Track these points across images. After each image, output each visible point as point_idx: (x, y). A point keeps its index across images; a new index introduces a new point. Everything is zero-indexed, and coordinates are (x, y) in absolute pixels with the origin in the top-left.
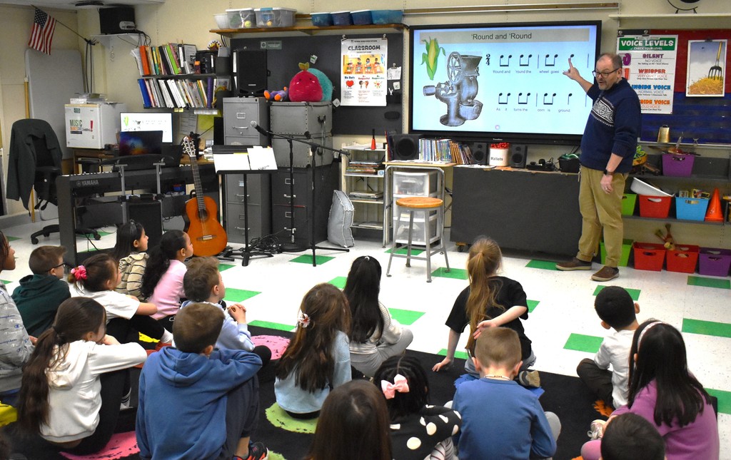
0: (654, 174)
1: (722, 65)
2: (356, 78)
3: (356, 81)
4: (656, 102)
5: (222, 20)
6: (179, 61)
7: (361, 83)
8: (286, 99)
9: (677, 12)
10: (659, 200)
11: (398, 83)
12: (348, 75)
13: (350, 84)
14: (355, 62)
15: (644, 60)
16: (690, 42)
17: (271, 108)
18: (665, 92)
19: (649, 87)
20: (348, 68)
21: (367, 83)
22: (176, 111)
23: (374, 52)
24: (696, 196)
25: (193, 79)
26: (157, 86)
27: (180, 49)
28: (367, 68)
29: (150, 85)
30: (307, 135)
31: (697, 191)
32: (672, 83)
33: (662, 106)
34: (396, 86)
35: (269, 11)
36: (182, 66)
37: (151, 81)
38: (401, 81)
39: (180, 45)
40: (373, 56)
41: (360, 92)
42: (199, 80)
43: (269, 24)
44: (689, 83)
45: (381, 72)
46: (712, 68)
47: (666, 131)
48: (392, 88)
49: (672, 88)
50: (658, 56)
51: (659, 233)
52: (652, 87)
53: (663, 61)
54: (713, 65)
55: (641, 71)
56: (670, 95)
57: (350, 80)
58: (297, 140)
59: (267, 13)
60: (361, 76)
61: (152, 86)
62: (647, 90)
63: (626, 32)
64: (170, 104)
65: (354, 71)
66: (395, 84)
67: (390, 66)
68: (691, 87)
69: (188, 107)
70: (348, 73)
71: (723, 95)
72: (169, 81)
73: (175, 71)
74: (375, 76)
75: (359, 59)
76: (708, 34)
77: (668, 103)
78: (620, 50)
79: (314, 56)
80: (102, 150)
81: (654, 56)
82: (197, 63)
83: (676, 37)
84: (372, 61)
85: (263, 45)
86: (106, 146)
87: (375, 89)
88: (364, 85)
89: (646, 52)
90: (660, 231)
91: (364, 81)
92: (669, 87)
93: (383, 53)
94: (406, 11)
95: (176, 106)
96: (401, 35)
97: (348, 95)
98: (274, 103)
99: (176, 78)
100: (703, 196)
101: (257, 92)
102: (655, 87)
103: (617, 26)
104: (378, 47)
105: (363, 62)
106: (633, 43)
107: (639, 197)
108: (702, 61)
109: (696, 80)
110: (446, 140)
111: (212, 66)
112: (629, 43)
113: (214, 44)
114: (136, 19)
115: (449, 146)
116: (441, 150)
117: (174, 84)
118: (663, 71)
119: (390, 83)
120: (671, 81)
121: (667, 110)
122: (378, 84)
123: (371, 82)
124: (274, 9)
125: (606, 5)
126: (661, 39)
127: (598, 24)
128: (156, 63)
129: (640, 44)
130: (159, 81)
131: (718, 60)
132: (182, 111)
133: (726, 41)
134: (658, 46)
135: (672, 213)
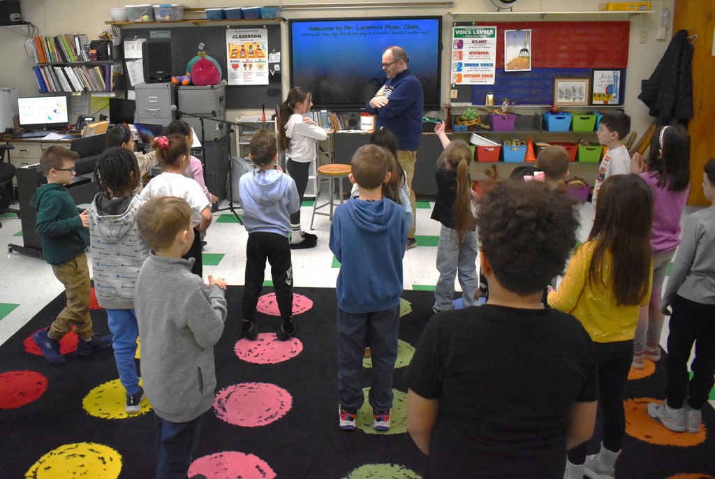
0: (488, 129)
1: (529, 47)
2: (241, 61)
3: (241, 65)
4: (483, 76)
5: (117, 14)
6: (75, 50)
7: (245, 66)
8: (191, 84)
9: (498, 10)
10: (492, 149)
11: (278, 66)
12: (233, 60)
13: (235, 67)
14: (240, 49)
15: (472, 45)
16: (506, 31)
17: (179, 91)
18: (490, 68)
19: (478, 65)
20: (233, 54)
21: (251, 66)
22: (74, 94)
23: (255, 40)
24: (517, 145)
25: (90, 66)
26: (52, 73)
27: (77, 39)
28: (250, 53)
29: (45, 72)
30: (214, 113)
31: (517, 140)
32: (494, 63)
33: (487, 79)
34: (277, 67)
35: (167, 8)
36: (79, 54)
37: (46, 68)
38: (280, 64)
39: (75, 36)
40: (255, 43)
41: (244, 73)
42: (96, 66)
43: (167, 18)
44: (506, 62)
45: (263, 56)
46: (522, 50)
47: (490, 97)
48: (273, 69)
49: (494, 65)
50: (483, 42)
51: (488, 173)
52: (480, 65)
53: (487, 45)
54: (522, 48)
55: (471, 53)
56: (493, 70)
57: (235, 63)
58: (206, 118)
59: (165, 9)
60: (245, 60)
61: (48, 73)
62: (476, 67)
63: (459, 24)
64: (67, 88)
65: (239, 56)
66: (275, 66)
67: (270, 51)
68: (508, 65)
69: (86, 90)
70: (234, 57)
71: (530, 70)
72: (66, 68)
73: (72, 59)
74: (258, 59)
75: (243, 46)
76: (518, 25)
77: (492, 76)
78: (455, 37)
79: (201, 44)
80: (4, 133)
81: (480, 42)
82: (94, 52)
83: (495, 27)
84: (255, 48)
85: (153, 34)
86: (6, 129)
87: (258, 70)
88: (248, 68)
89: (475, 39)
90: (488, 171)
91: (248, 64)
92: (492, 65)
93: (264, 42)
94: (283, 7)
95: (74, 90)
96: (279, 26)
97: (234, 76)
98: (181, 87)
99: (73, 66)
100: (522, 143)
101: (164, 78)
102: (482, 65)
103: (451, 20)
104: (260, 36)
105: (247, 48)
106: (464, 32)
107: (477, 147)
108: (515, 45)
109: (511, 59)
110: (325, 111)
111: (109, 54)
112: (461, 32)
113: (104, 34)
114: (22, 11)
115: (328, 116)
116: (321, 119)
117: (71, 71)
118: (487, 53)
119: (271, 66)
120: (493, 60)
121: (491, 81)
122: (261, 67)
123: (254, 65)
124: (172, 5)
125: (444, 4)
126: (485, 29)
127: (440, 18)
128: (51, 51)
129: (470, 33)
130: (55, 68)
131: (525, 44)
132: (80, 94)
133: (530, 30)
134: (483, 34)
135: (501, 158)
